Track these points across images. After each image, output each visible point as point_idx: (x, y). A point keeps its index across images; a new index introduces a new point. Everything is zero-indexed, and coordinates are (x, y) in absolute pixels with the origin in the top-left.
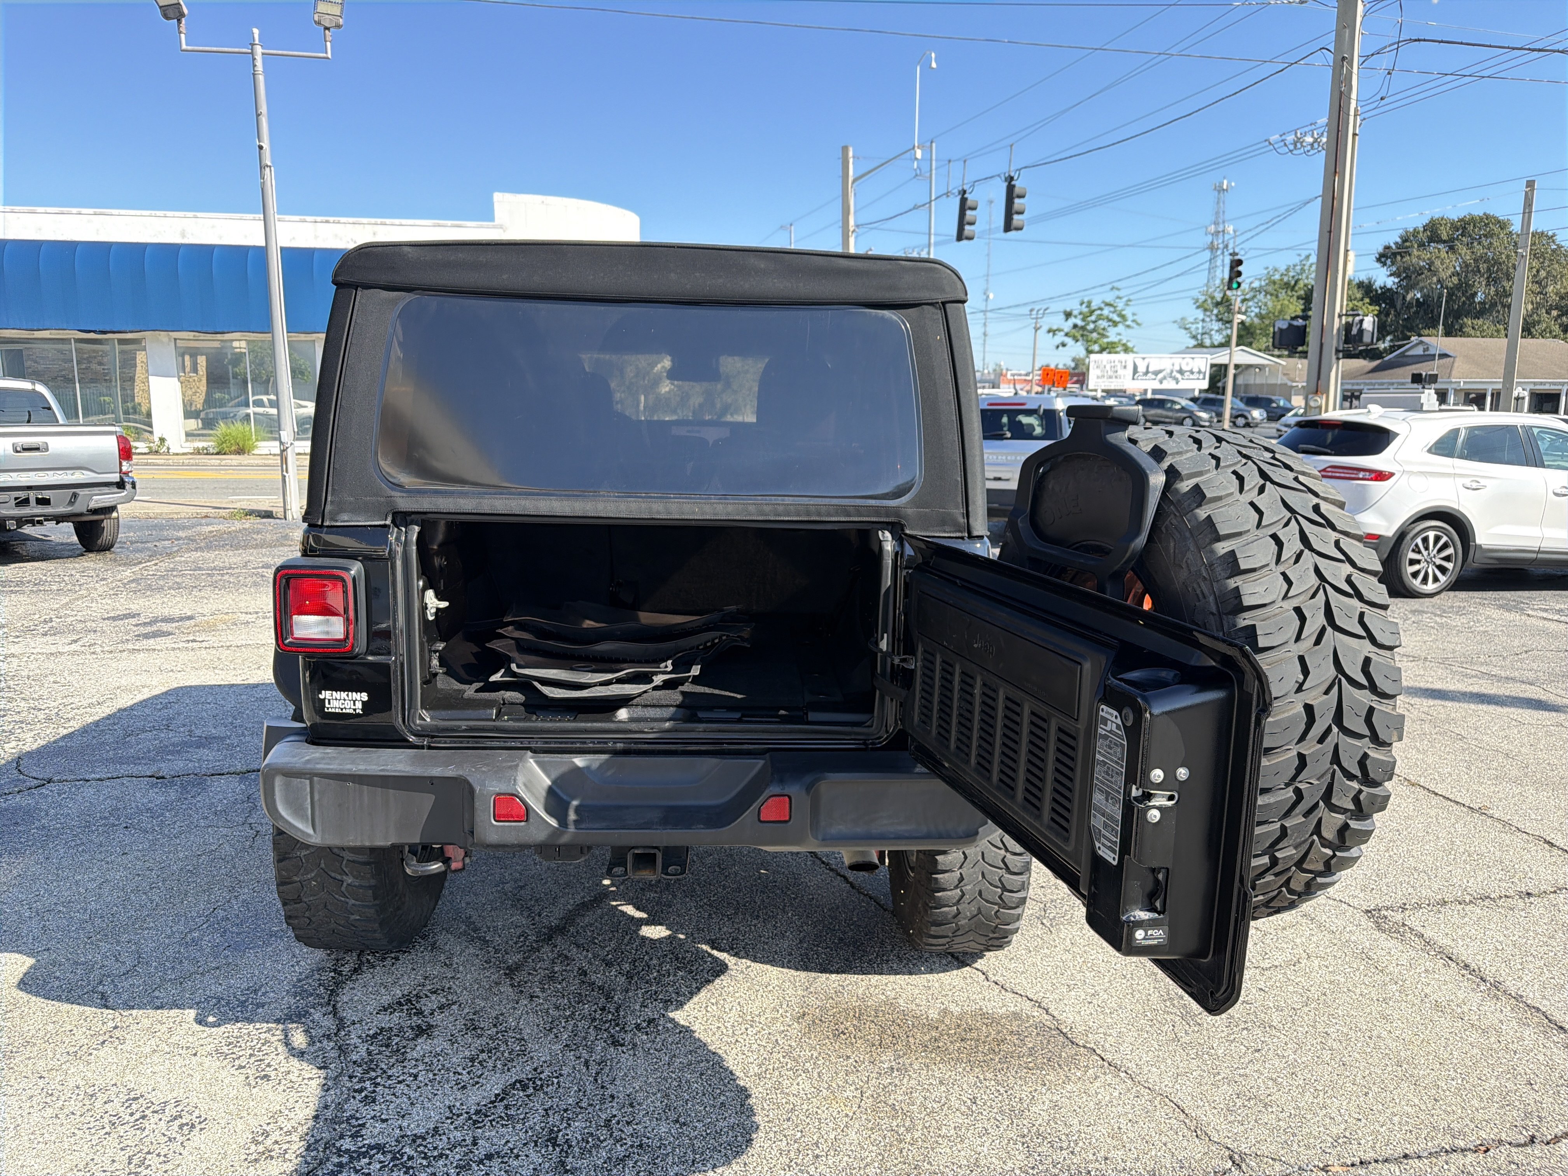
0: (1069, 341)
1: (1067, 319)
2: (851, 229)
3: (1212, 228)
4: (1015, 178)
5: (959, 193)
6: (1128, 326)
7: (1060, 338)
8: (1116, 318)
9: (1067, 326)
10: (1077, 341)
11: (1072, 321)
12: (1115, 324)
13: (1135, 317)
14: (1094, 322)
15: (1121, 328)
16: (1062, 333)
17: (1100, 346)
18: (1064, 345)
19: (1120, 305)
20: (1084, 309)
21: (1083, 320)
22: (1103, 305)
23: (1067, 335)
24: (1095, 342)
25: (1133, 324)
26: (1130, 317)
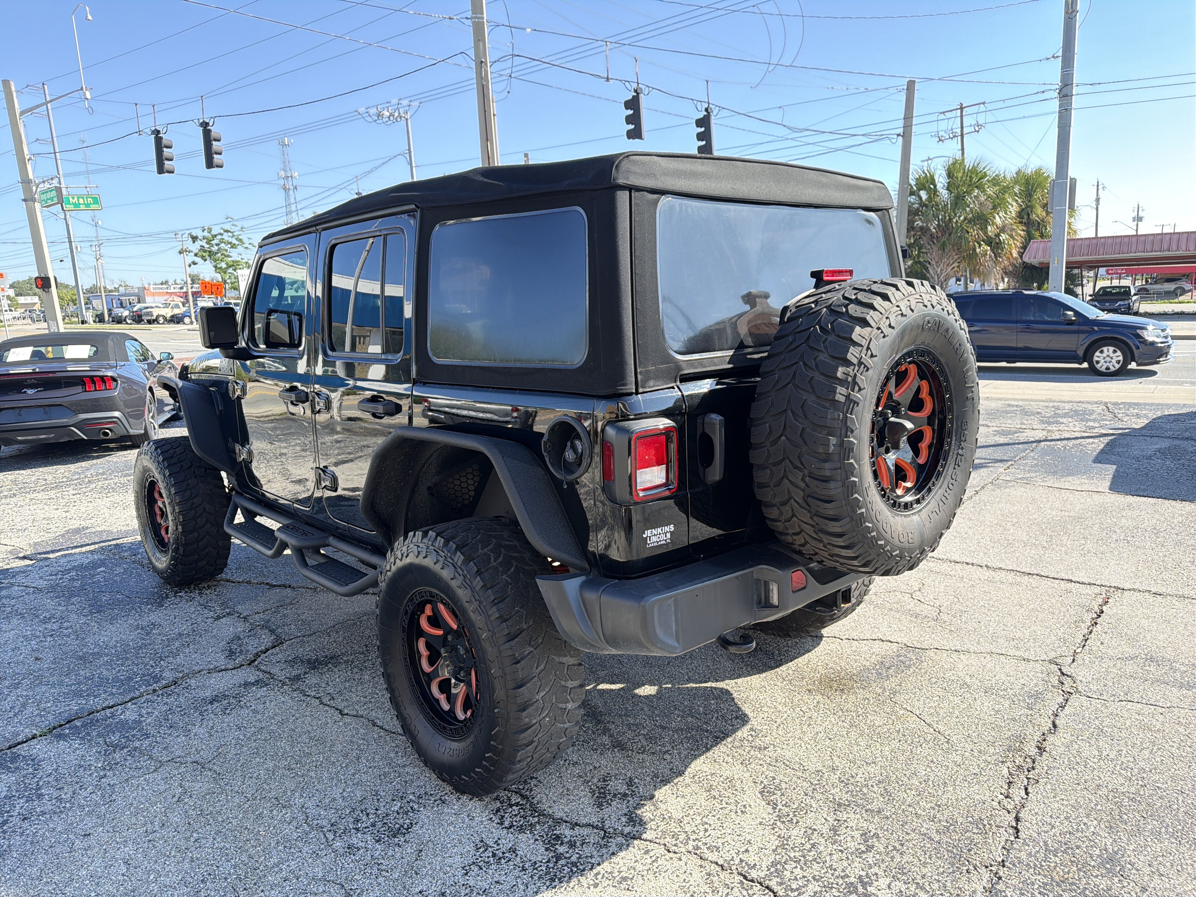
0: (198, 260)
1: (194, 242)
2: (27, 158)
3: (282, 174)
4: (211, 124)
5: (153, 132)
6: (246, 248)
7: (190, 258)
8: (234, 241)
9: (195, 247)
10: (205, 260)
11: (198, 243)
12: (233, 246)
13: (251, 241)
14: (217, 245)
15: (240, 249)
16: (193, 254)
17: (227, 264)
18: (194, 263)
19: (236, 230)
20: (206, 234)
21: (208, 243)
22: (222, 231)
23: (196, 255)
24: (222, 261)
25: (250, 246)
26: (245, 240)
